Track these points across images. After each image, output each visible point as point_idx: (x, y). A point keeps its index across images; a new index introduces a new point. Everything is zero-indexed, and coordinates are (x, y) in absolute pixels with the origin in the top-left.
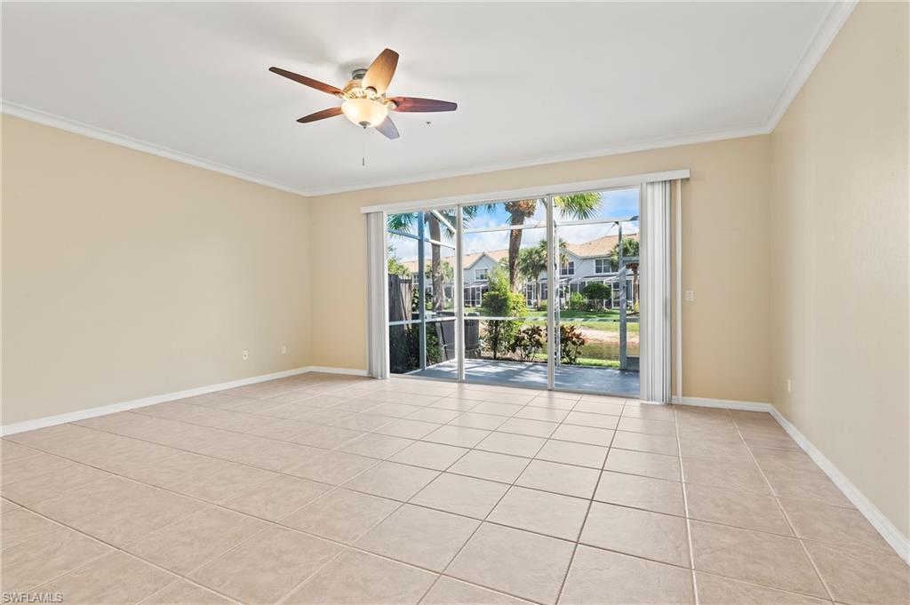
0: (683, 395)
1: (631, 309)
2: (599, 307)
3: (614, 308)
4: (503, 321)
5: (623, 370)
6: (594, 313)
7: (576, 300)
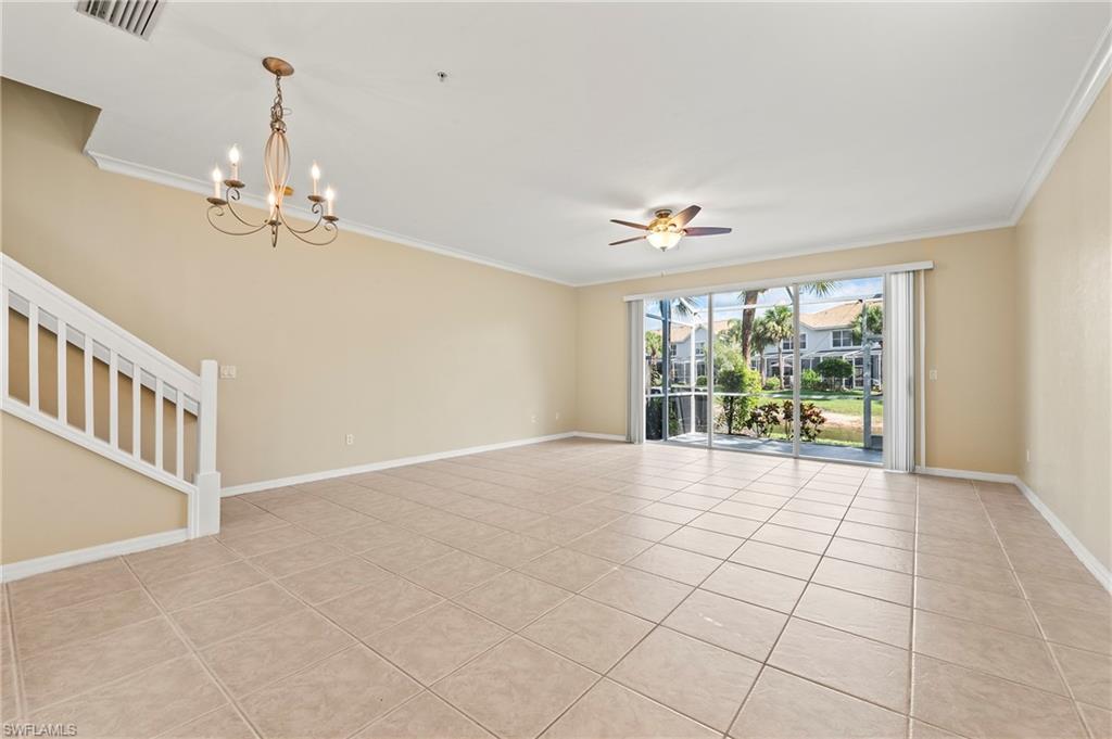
0: (926, 465)
1: (877, 389)
2: (837, 386)
3: (856, 389)
4: (738, 397)
5: (866, 449)
6: (831, 393)
7: (808, 378)
